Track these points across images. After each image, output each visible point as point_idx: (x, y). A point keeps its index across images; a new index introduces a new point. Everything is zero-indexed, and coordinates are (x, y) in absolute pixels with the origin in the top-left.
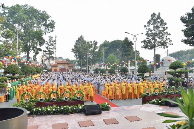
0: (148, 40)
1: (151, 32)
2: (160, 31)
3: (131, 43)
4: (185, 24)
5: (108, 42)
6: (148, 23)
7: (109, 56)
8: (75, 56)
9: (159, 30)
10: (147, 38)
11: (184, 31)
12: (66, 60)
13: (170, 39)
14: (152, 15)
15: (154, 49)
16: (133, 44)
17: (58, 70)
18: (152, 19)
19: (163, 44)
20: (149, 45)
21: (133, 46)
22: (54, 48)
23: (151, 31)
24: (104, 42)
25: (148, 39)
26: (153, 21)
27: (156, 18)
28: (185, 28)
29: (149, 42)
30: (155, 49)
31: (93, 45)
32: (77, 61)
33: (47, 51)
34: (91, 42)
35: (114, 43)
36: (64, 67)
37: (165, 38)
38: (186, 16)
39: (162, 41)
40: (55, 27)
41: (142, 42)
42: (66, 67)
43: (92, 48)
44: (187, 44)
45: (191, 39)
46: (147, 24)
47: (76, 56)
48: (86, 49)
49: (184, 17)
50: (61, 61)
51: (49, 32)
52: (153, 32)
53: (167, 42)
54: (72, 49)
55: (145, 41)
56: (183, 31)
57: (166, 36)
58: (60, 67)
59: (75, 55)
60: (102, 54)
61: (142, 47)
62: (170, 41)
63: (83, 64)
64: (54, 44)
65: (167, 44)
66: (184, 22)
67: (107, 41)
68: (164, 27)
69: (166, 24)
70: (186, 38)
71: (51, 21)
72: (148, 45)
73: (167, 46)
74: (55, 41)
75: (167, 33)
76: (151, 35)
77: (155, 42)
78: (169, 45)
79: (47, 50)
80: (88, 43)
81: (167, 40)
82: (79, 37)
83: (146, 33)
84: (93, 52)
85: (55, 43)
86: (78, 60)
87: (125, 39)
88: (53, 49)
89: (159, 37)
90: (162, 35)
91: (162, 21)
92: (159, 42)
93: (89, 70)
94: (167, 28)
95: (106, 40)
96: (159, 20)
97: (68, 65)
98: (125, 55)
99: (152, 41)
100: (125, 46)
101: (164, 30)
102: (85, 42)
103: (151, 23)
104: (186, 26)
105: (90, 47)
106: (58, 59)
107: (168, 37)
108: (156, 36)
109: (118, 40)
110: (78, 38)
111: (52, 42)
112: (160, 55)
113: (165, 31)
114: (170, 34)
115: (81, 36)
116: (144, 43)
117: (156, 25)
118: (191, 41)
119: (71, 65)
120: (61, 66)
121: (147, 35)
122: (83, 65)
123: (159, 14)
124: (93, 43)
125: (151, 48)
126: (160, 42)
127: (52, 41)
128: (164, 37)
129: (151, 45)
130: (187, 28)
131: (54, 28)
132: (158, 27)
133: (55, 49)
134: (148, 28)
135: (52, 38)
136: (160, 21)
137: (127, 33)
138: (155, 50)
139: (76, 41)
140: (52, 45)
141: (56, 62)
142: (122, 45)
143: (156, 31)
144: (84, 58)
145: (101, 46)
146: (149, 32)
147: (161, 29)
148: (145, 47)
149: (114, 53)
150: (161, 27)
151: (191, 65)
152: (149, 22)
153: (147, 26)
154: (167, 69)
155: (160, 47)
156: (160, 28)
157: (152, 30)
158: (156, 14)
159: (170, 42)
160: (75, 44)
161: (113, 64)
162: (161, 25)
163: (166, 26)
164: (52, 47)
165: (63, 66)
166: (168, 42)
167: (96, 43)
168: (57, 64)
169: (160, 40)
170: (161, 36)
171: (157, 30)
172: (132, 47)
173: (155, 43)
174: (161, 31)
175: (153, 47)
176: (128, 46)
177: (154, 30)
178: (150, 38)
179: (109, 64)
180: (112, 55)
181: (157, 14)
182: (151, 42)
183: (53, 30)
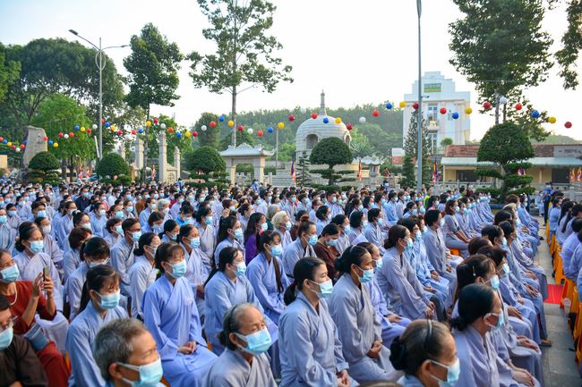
15: (232, 88)
19: (262, 76)
30: (234, 90)
62: (288, 69)
69: (271, 7)
75: (272, 40)
78: (281, 81)
107: (275, 56)
113: (266, 33)
114: (280, 45)
138: (234, 94)
155: (253, 83)
159: (284, 73)
175: (232, 81)
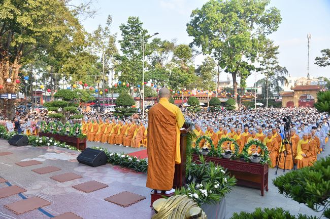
17: (296, 104)
33: (263, 69)
36: (308, 98)
40: (281, 19)
51: (270, 32)
71: (271, 11)
74: (276, 48)
79: (262, 67)
85: (276, 51)
131: (280, 22)
135: (271, 43)
141: (291, 89)
168: (294, 92)
183: (277, 27)
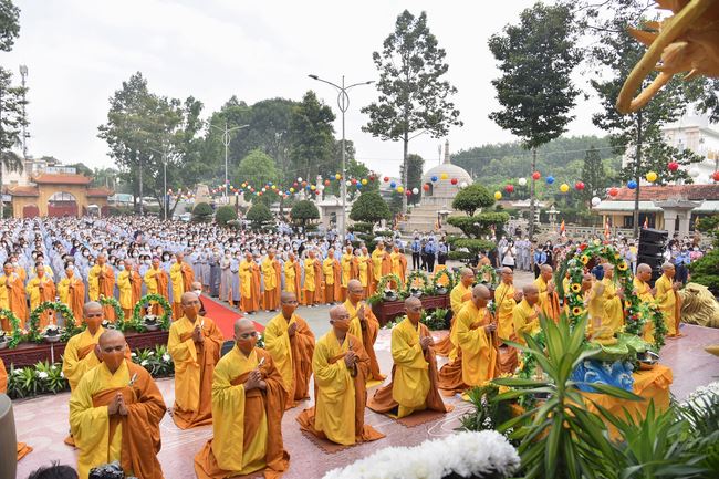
0: (383, 106)
1: (394, 79)
2: (424, 77)
3: (327, 114)
4: (502, 62)
5: (243, 104)
6: (386, 44)
7: (248, 158)
8: (112, 156)
9: (421, 72)
10: (381, 99)
11: (499, 85)
12: (74, 170)
13: (456, 108)
14: (399, 19)
15: (403, 136)
16: (332, 118)
17: (44, 210)
18: (399, 32)
19: (434, 122)
20: (389, 121)
21: (332, 123)
22: (19, 119)
23: (395, 74)
24: (228, 104)
25: (385, 102)
26: (401, 41)
27: (411, 28)
28: (500, 75)
29: (388, 112)
30: (406, 136)
31: (185, 115)
32: (122, 176)
34: (178, 103)
35: (263, 110)
36: (66, 199)
37: (438, 103)
38: (506, 36)
39: (430, 113)
40: (18, 29)
41: (364, 111)
42: (79, 198)
43: (183, 127)
44: (505, 128)
45: (517, 114)
46: (383, 49)
47: (118, 155)
48: (156, 130)
49: (498, 38)
50: (55, 176)
52: (402, 77)
53: (444, 114)
54: (101, 128)
55: (373, 108)
56: (494, 83)
57: (442, 94)
58: (52, 198)
59: (111, 150)
60: (219, 150)
61: (364, 129)
62: (456, 113)
63: (145, 186)
64: (19, 103)
65: (445, 122)
66: (499, 57)
67: (239, 99)
68: (437, 62)
69: (442, 53)
70: (503, 109)
72: (383, 122)
73: (445, 127)
75: (446, 84)
76: (394, 90)
77: (408, 113)
78: (452, 126)
80: (164, 105)
81: (445, 109)
82: (128, 81)
83: (378, 80)
84: (184, 141)
85: (21, 98)
86: (127, 169)
87: (306, 98)
88: (14, 124)
89: (420, 98)
90: (430, 93)
91: (431, 42)
92: (419, 114)
93: (171, 208)
94: (446, 68)
95: (234, 98)
96: (422, 39)
97: (84, 189)
98: (305, 154)
99: (397, 109)
100: (306, 122)
101: (437, 75)
102: (151, 102)
103: (397, 46)
104: (504, 68)
105: (173, 123)
106: (39, 167)
107: (448, 101)
108: (411, 94)
109: (279, 100)
110: (124, 84)
111: (11, 96)
112: (420, 158)
113: (440, 79)
114: (455, 89)
115: (135, 75)
116: (372, 117)
117: (411, 56)
118: (518, 119)
119: (96, 191)
120: (56, 196)
121: (382, 87)
122: (148, 191)
123: (424, 16)
124: (183, 106)
125: (395, 134)
126: (424, 115)
127: (11, 91)
128: (437, 98)
129: (393, 122)
130: (506, 74)
131: (15, 35)
132: (417, 63)
133: (25, 123)
134: (385, 63)
135: (7, 76)
136: (424, 41)
137: (316, 78)
138: (406, 141)
139: (117, 94)
140: (8, 105)
141: (32, 180)
142: (296, 118)
143: (412, 74)
144: (150, 162)
145: (215, 120)
146: (390, 77)
147: (428, 69)
148: (375, 129)
149: (264, 147)
150: (429, 63)
151: (513, 195)
152: (389, 42)
153: (381, 55)
154: (445, 208)
155: (422, 130)
156: (425, 66)
157: (399, 71)
158: (412, 17)
159: (453, 118)
160: (110, 106)
161: (264, 190)
162: (427, 57)
163: (444, 61)
164: (13, 117)
165: (64, 193)
166: (449, 115)
167: (195, 108)
168: (37, 187)
169: (422, 109)
170: (426, 95)
171: (416, 71)
172: (330, 129)
173: (406, 117)
174: (429, 76)
175: (401, 130)
176: (315, 122)
177: (405, 70)
178: (392, 98)
179: (249, 187)
180: (257, 154)
181: (417, 16)
182: (395, 114)
183: (9, 43)
